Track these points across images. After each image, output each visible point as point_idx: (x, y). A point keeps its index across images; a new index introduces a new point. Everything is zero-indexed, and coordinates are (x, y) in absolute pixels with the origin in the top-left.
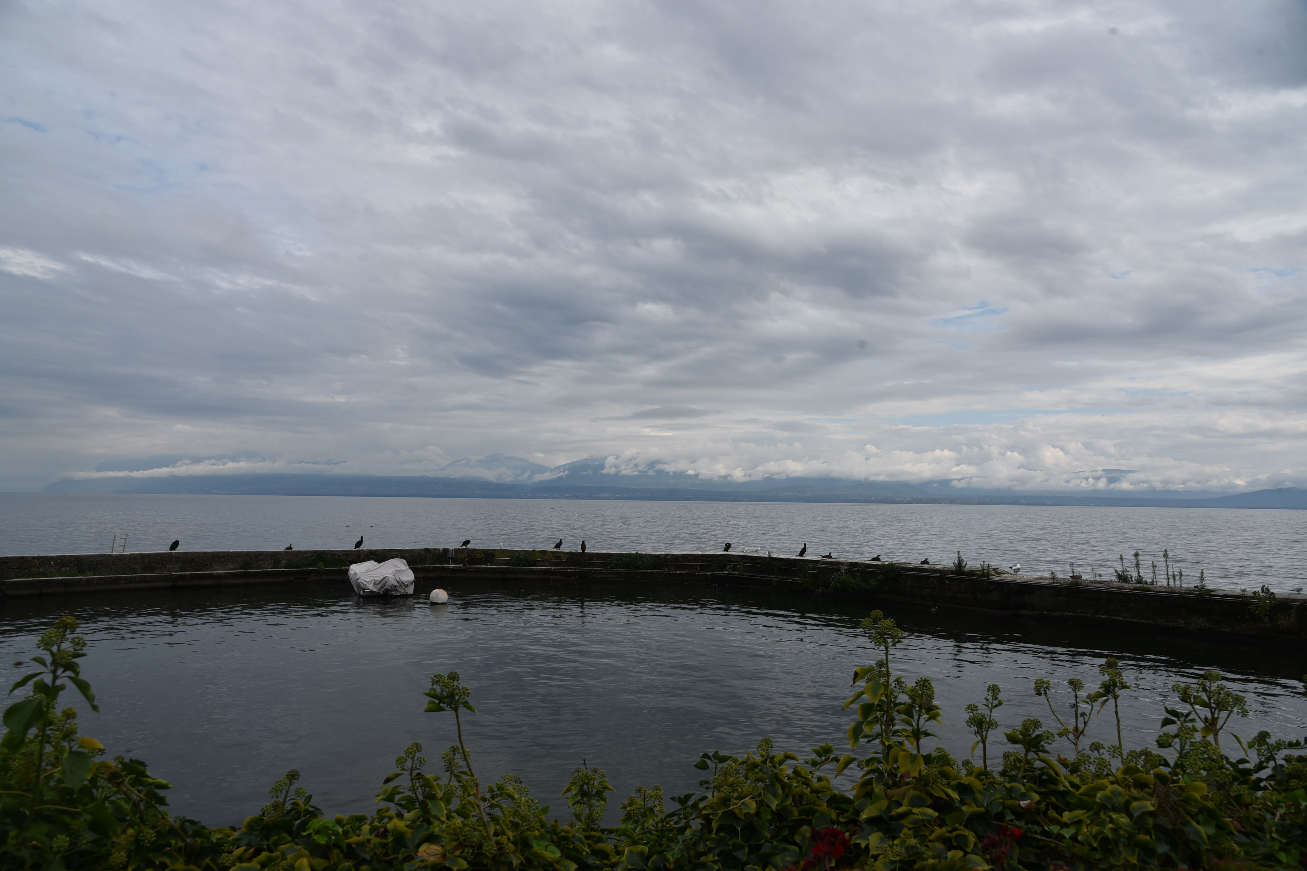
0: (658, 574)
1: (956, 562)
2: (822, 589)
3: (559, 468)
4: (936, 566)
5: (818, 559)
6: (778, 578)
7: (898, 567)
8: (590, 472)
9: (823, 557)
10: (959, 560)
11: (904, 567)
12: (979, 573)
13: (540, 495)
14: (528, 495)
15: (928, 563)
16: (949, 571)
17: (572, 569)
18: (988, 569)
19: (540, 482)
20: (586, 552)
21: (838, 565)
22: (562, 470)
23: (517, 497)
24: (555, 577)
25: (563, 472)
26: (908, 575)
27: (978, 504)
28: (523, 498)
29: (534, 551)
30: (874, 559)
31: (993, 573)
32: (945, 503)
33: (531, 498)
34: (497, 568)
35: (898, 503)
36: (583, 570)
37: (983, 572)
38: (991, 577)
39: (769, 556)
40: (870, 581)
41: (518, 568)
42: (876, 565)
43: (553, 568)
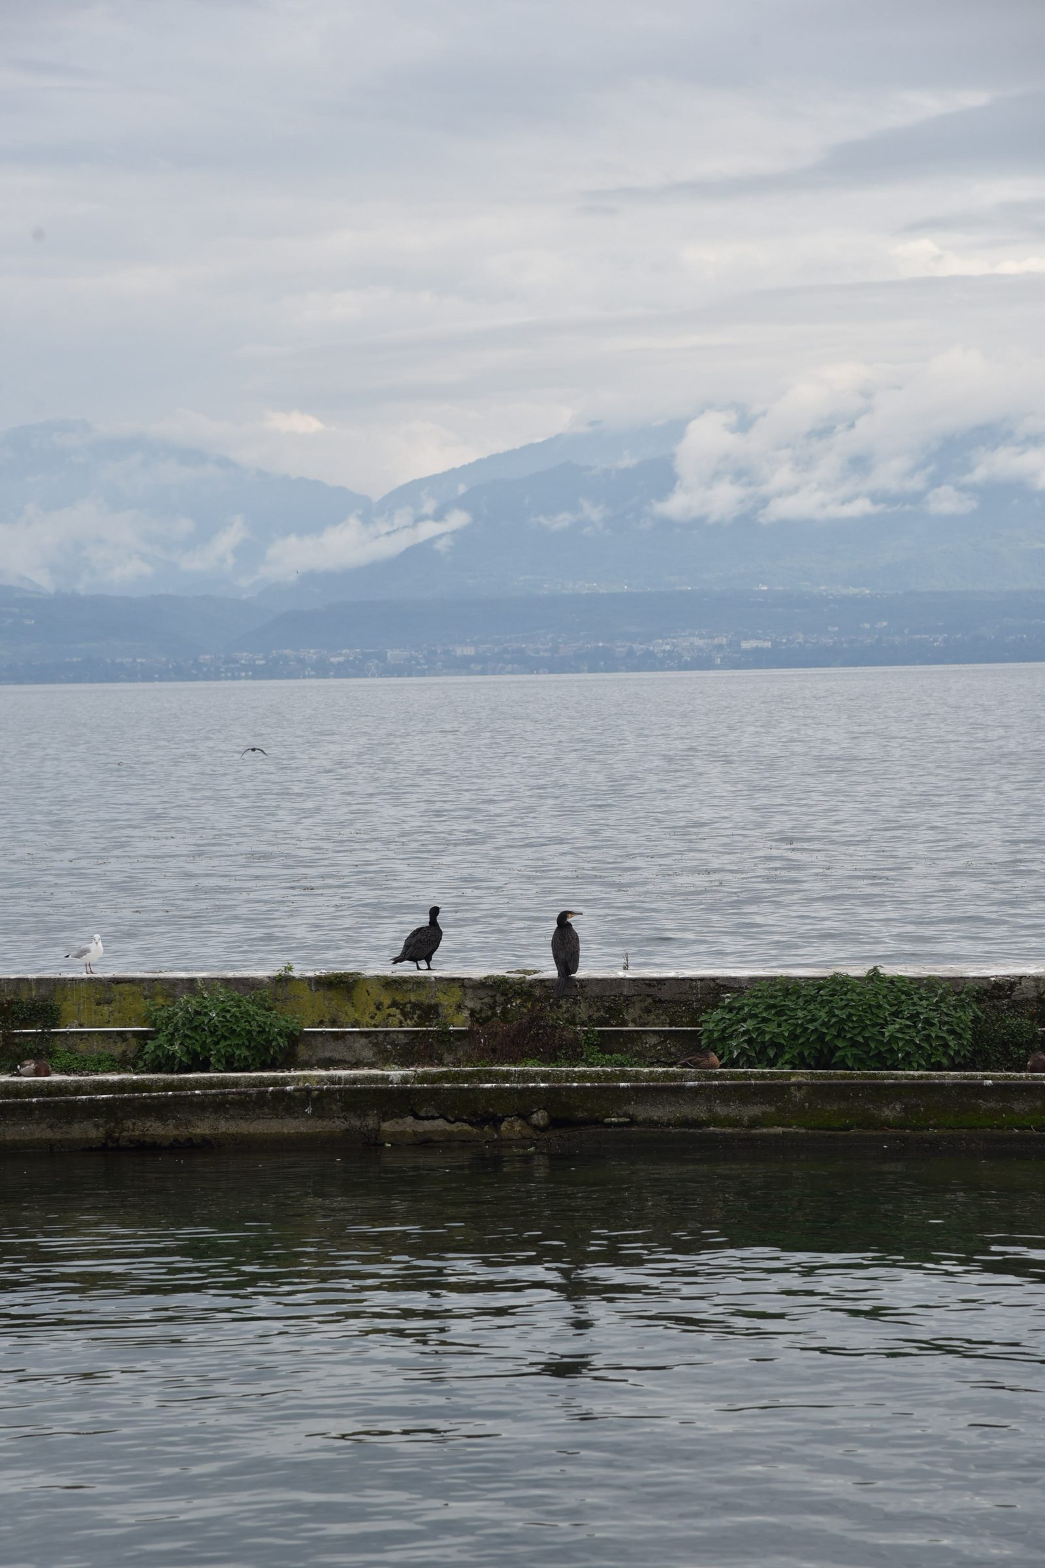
0: (1004, 1091)
3: (409, 493)
8: (594, 513)
13: (312, 654)
14: (244, 657)
17: (506, 1076)
19: (310, 578)
20: (580, 974)
22: (429, 507)
23: (180, 674)
24: (408, 1124)
25: (439, 516)
28: (213, 674)
29: (283, 981)
33: (259, 673)
34: (79, 1089)
36: (569, 1077)
41: (198, 1084)
43: (395, 1073)
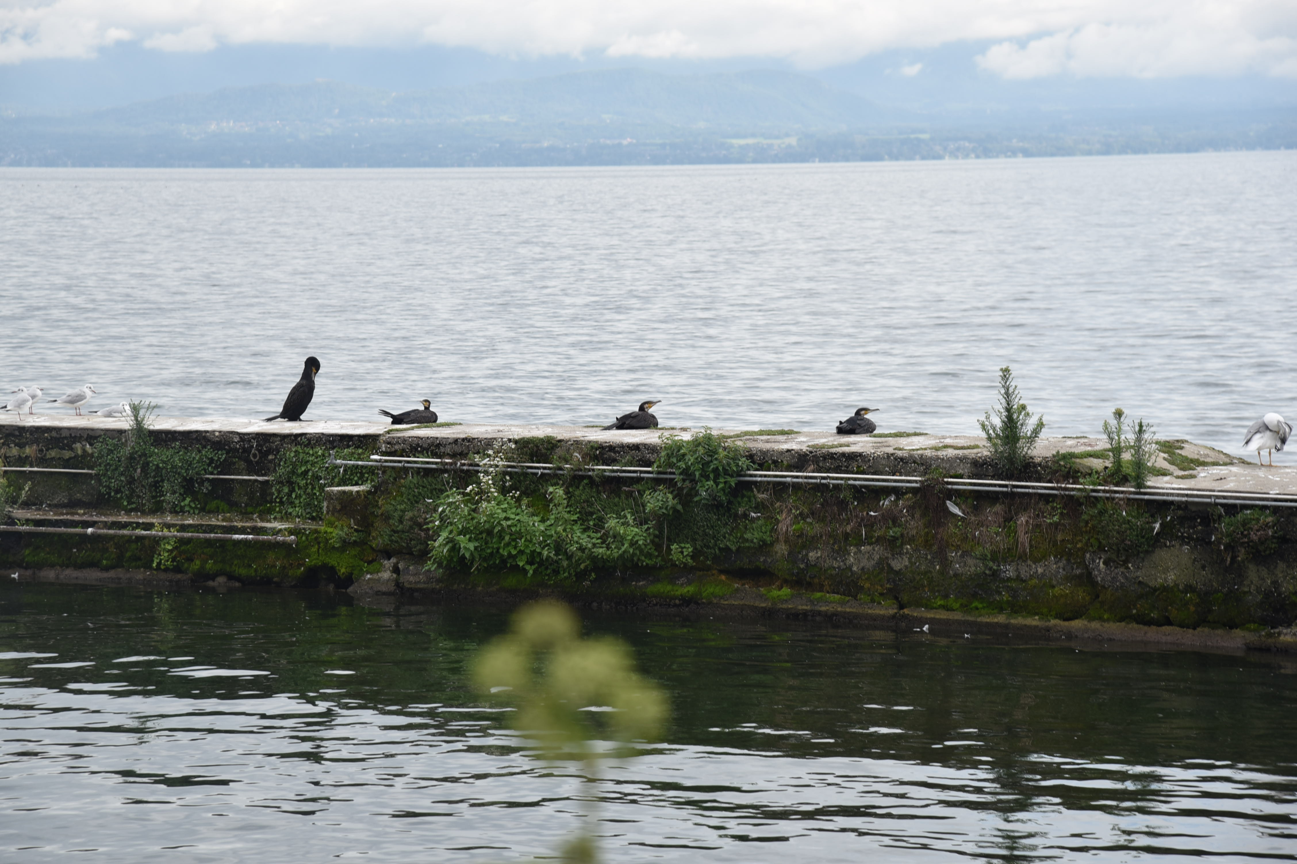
1: (997, 422)
2: (396, 570)
4: (904, 443)
5: (372, 430)
6: (183, 528)
7: (735, 455)
9: (397, 420)
10: (1009, 410)
11: (764, 453)
12: (1097, 464)
15: (867, 428)
16: (963, 459)
18: (1138, 447)
21: (463, 455)
26: (780, 489)
27: (1107, 150)
30: (625, 423)
31: (1160, 461)
32: (954, 154)
35: (740, 161)
37: (1118, 462)
38: (1152, 481)
39: (139, 423)
40: (612, 523)
42: (636, 447)
